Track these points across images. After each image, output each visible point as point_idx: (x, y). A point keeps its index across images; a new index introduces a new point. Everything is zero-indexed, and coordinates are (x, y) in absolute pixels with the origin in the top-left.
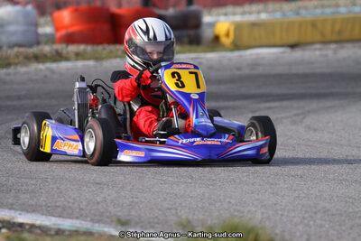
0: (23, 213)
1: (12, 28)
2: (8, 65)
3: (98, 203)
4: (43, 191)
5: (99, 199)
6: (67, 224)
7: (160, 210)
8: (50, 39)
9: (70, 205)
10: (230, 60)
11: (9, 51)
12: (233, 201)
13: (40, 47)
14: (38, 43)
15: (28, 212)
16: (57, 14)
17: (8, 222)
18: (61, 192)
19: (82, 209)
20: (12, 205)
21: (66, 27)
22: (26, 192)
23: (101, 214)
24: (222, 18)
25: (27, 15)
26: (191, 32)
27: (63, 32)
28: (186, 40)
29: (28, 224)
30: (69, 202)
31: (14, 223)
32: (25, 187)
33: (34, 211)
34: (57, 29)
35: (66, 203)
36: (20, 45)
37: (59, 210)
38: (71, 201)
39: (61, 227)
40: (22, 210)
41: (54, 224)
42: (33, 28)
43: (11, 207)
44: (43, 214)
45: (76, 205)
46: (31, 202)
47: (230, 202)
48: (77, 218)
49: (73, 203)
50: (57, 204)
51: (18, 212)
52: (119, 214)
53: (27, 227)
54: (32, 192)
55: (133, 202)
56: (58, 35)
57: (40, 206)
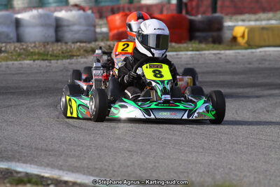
0: (69, 173)
1: (76, 28)
2: (71, 56)
3: (128, 166)
4: (86, 156)
5: (129, 163)
7: (175, 173)
8: (105, 37)
9: (106, 167)
10: (243, 56)
11: (73, 46)
12: (233, 168)
13: (97, 43)
14: (96, 40)
15: (73, 172)
16: (111, 17)
17: (56, 180)
18: (100, 157)
19: (115, 171)
20: (61, 166)
21: (118, 28)
22: (74, 156)
24: (240, 23)
25: (87, 18)
26: (215, 34)
27: (115, 32)
28: (210, 39)
29: (71, 182)
30: (105, 165)
31: (61, 181)
32: (73, 152)
33: (77, 172)
34: (110, 30)
35: (103, 166)
36: (81, 42)
37: (97, 171)
38: (108, 164)
40: (69, 170)
42: (92, 28)
43: (60, 168)
44: (84, 174)
45: (110, 168)
46: (76, 165)
47: (230, 168)
49: (109, 166)
50: (96, 166)
51: (65, 172)
52: (143, 175)
53: (71, 184)
54: (78, 156)
55: (155, 166)
56: (111, 34)
57: (83, 168)
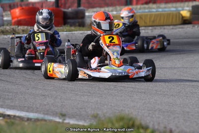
0: (8, 110)
3: (45, 105)
4: (16, 99)
5: (45, 103)
6: (32, 115)
7: (77, 109)
8: (9, 23)
13: (4, 27)
14: (3, 25)
18: (26, 99)
19: (37, 108)
21: (17, 17)
22: (8, 99)
23: (48, 111)
26: (80, 20)
27: (16, 20)
28: (77, 24)
29: (12, 115)
30: (30, 105)
32: (7, 97)
33: (13, 109)
34: (13, 18)
35: (29, 105)
37: (26, 108)
39: (29, 117)
40: (8, 108)
41: (26, 115)
42: (1, 18)
46: (11, 104)
48: (36, 112)
49: (33, 105)
50: (25, 105)
53: (12, 117)
54: (11, 99)
55: (62, 104)
56: (13, 21)
57: (17, 106)
